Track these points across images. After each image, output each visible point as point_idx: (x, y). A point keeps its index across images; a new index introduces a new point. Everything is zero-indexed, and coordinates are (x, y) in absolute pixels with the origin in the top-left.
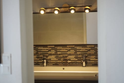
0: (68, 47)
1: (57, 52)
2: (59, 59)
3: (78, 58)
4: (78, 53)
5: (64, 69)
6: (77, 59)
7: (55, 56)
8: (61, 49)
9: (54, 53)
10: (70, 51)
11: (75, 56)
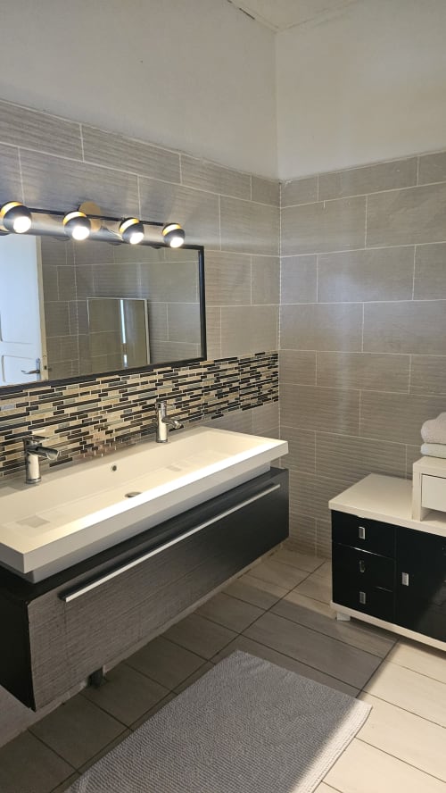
0: (98, 383)
1: (62, 407)
2: (73, 437)
3: (131, 418)
4: (131, 398)
5: (114, 468)
6: (128, 423)
7: (57, 427)
8: (77, 395)
9: (51, 415)
10: (107, 395)
11: (122, 412)
